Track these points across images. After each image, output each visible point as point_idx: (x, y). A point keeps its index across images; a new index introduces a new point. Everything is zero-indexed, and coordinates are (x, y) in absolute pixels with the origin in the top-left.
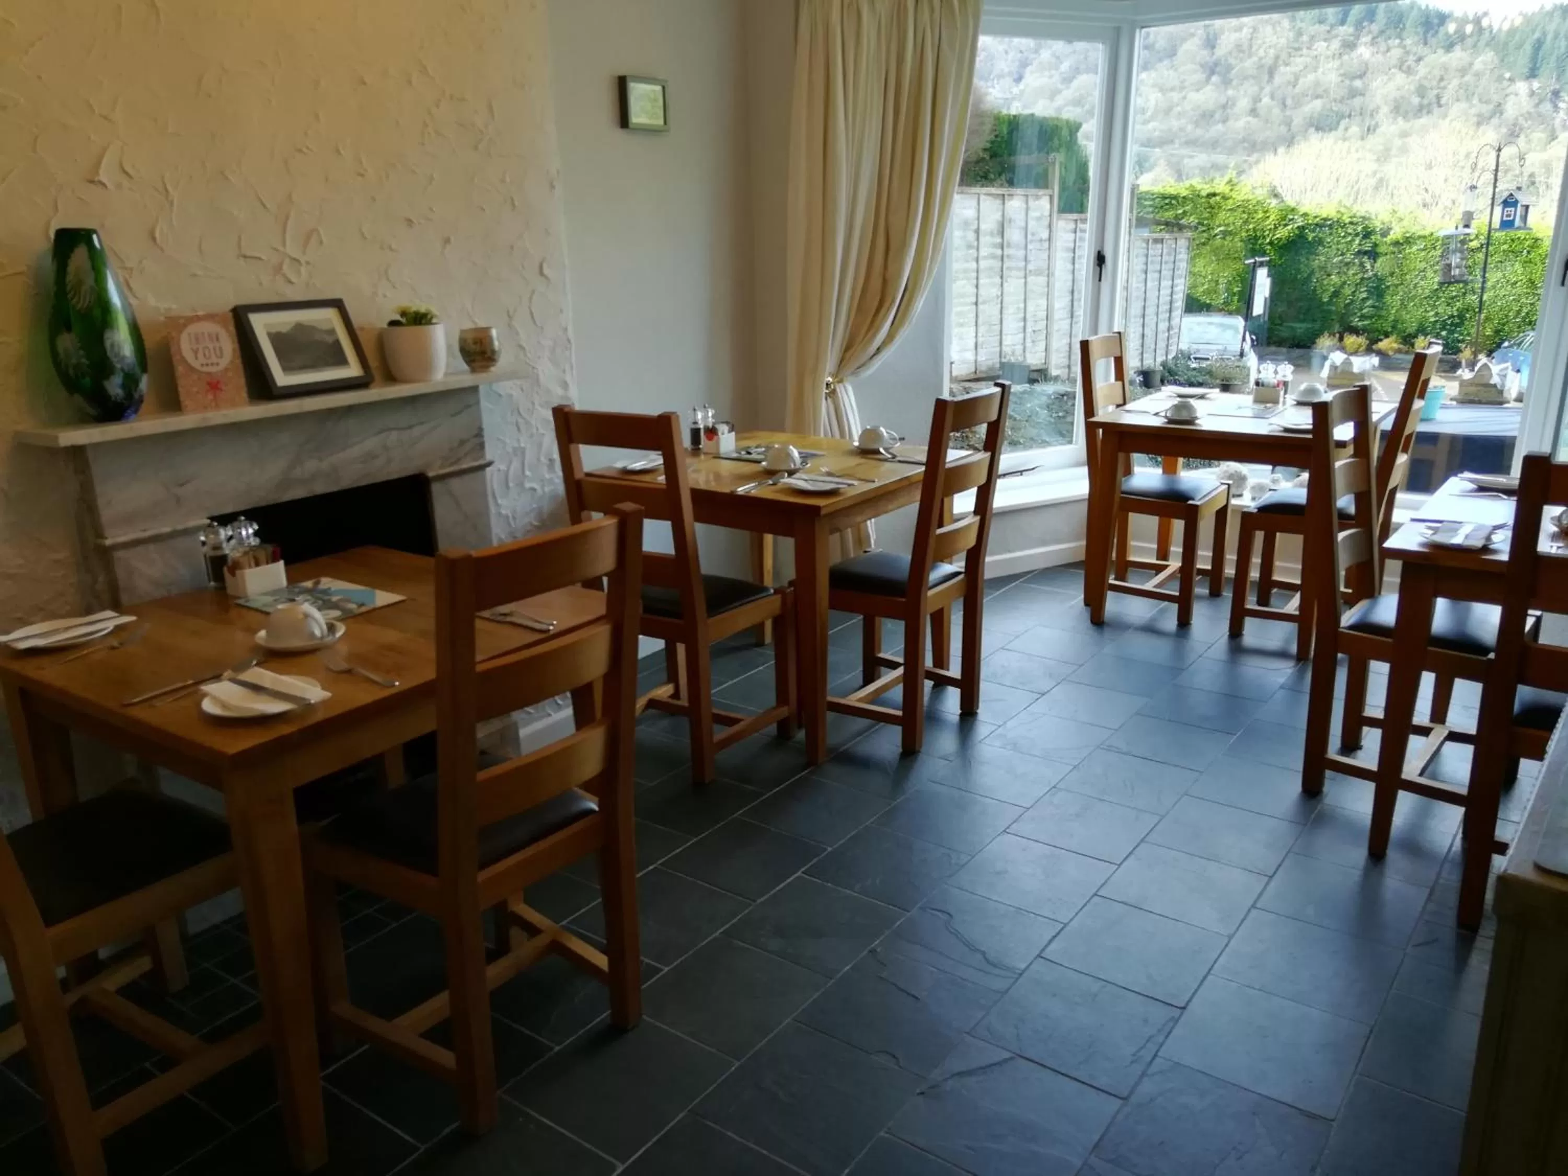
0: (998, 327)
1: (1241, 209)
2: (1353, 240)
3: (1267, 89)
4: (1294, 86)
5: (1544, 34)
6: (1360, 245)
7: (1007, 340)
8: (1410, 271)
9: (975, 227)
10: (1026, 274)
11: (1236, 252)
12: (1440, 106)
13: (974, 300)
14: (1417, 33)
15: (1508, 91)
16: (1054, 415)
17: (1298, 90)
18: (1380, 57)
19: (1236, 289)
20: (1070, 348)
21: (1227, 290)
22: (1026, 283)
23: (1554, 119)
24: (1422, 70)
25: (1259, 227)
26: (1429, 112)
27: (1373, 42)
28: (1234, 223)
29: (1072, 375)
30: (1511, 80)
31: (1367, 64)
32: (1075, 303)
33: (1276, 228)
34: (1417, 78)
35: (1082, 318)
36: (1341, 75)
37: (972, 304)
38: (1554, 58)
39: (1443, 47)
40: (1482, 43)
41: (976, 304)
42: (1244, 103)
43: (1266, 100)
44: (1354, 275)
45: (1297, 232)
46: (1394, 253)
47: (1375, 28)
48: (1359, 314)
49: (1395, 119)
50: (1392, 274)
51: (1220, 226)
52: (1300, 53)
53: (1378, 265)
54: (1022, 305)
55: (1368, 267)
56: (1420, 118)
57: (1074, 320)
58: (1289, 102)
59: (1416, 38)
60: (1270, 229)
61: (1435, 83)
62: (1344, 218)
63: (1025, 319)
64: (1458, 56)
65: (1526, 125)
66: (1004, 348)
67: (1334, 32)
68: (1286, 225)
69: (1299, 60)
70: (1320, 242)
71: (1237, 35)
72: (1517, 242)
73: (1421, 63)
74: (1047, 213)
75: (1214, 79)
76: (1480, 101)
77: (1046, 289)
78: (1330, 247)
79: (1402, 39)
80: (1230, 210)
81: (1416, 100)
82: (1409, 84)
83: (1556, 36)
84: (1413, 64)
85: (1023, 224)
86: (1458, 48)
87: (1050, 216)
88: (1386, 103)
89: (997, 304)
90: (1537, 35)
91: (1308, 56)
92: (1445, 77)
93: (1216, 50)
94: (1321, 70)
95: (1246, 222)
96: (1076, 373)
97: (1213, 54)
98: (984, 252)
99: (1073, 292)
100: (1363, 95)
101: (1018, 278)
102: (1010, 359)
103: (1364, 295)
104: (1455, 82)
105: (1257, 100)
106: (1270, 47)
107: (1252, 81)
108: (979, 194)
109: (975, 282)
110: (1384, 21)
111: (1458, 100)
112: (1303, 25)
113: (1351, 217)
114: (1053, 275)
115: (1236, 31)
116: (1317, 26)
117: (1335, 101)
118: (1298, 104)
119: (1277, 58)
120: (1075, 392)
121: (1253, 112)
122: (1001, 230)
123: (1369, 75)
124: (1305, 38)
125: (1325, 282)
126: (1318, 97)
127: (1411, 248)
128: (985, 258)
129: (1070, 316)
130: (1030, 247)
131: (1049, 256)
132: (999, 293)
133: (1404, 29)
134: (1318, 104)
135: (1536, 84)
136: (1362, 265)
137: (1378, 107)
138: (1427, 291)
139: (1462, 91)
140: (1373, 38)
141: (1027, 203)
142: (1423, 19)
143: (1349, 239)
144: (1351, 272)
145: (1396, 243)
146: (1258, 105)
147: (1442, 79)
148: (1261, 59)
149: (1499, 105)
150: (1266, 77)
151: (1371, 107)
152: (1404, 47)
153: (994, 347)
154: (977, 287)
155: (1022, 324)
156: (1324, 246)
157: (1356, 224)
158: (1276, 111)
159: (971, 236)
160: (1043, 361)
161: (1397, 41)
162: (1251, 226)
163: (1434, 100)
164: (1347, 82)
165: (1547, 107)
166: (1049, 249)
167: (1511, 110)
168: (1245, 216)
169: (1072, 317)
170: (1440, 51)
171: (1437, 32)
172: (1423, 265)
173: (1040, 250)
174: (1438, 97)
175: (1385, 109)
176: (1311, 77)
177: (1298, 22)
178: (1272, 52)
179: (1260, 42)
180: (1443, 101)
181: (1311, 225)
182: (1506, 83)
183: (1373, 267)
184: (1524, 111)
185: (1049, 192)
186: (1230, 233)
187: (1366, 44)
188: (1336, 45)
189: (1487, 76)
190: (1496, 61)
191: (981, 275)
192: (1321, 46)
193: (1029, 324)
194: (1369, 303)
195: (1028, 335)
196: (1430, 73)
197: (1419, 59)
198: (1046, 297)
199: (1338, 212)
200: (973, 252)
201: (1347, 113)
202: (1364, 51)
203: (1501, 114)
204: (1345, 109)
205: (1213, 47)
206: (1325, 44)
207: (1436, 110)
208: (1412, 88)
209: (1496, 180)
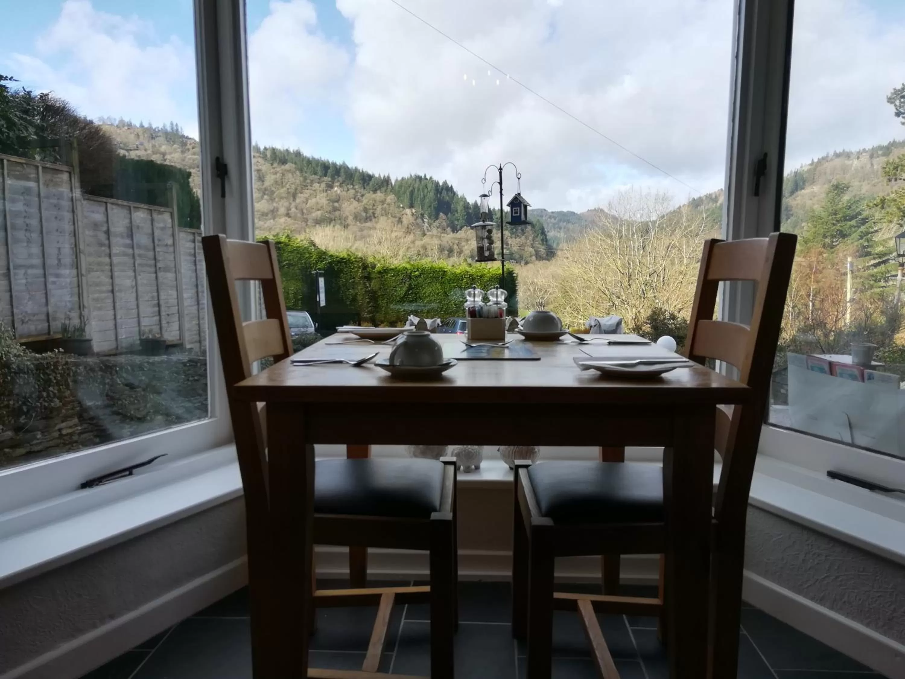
0: (135, 311)
1: (296, 252)
2: (358, 271)
3: (293, 204)
4: (306, 204)
5: (414, 188)
6: (362, 273)
7: (145, 322)
8: (388, 287)
9: (105, 228)
10: (156, 270)
11: (297, 276)
12: (375, 217)
13: (110, 288)
14: (360, 183)
15: (403, 213)
16: (191, 379)
17: (308, 205)
18: (344, 193)
19: (299, 297)
20: (199, 327)
21: (295, 298)
22: (157, 277)
23: (423, 226)
24: (365, 201)
25: (307, 262)
26: (371, 220)
27: (341, 186)
28: (293, 259)
29: (203, 348)
30: (403, 207)
31: (339, 196)
32: (200, 294)
33: (317, 263)
34: (363, 204)
35: (206, 306)
36: (328, 200)
37: (108, 292)
38: (419, 199)
39: (372, 191)
40: (389, 190)
41: (113, 291)
42: (282, 211)
43: (293, 210)
44: (361, 289)
45: (328, 265)
46: (379, 278)
47: (340, 179)
48: (367, 311)
49: (356, 222)
50: (380, 289)
51: (285, 261)
52: (307, 188)
53: (372, 284)
54: (155, 294)
55: (368, 285)
56: (366, 222)
57: (201, 306)
58: (305, 211)
59: (360, 186)
60: (314, 263)
61: (371, 207)
62: (352, 258)
63: (159, 305)
64: (379, 195)
65: (413, 228)
66: (143, 328)
67: (322, 179)
68: (322, 261)
69: (306, 191)
70: (341, 271)
71: (275, 176)
72: (436, 273)
73: (364, 197)
74: (170, 225)
75: (266, 197)
76: (392, 216)
77: (175, 283)
78: (347, 274)
79: (354, 186)
80: (291, 251)
81: (364, 214)
82: (360, 206)
83: (419, 190)
84: (360, 198)
85: (150, 231)
86: (378, 192)
87: (172, 227)
88: (351, 215)
89: (132, 292)
90: (411, 188)
91: (311, 189)
92: (375, 204)
93: (265, 183)
94: (318, 197)
95: (300, 259)
96: (205, 346)
97: (263, 184)
98: (115, 250)
99: (197, 286)
100: (340, 210)
101: (150, 273)
102: (148, 337)
103: (368, 300)
104: (380, 207)
105: (289, 209)
106: (292, 184)
107: (285, 200)
108: (106, 203)
109: (110, 274)
110: (344, 176)
111: (382, 215)
112: (306, 175)
113: (355, 258)
114: (180, 272)
115: (274, 175)
116: (313, 176)
117: (327, 212)
118: (309, 213)
119: (296, 189)
120: (206, 360)
121: (288, 215)
122: (130, 233)
123: (341, 201)
124: (308, 181)
125: (347, 293)
126: (318, 210)
127: (387, 275)
128: (117, 255)
129: (196, 303)
130: (157, 249)
131: (175, 258)
132: (134, 283)
133: (353, 181)
134: (319, 213)
135: (414, 211)
136: (364, 284)
137: (347, 217)
138: (398, 298)
139: (383, 212)
140: (340, 184)
141: (151, 216)
142: (362, 177)
143: (356, 270)
144: (359, 288)
145: (380, 272)
146: (290, 212)
147: (374, 205)
148: (288, 189)
149: (400, 218)
150: (292, 199)
151: (344, 216)
152: (355, 189)
153: (134, 327)
154: (112, 277)
155: (157, 309)
156: (344, 274)
157: (358, 262)
158: (299, 215)
159: (102, 237)
160: (178, 338)
161: (352, 186)
162: (303, 261)
163: (372, 215)
164: (331, 204)
165: (419, 221)
166: (174, 252)
167: (405, 221)
168: (299, 255)
169: (198, 304)
170: (371, 192)
171: (369, 184)
172: (394, 284)
173: (167, 252)
174: (374, 214)
175: (351, 218)
176: (314, 200)
177: (304, 173)
178: (293, 187)
179: (287, 181)
180: (376, 215)
181: (335, 261)
182: (401, 209)
183: (370, 285)
184: (410, 222)
185: (170, 210)
186: (292, 265)
187: (337, 186)
188: (323, 185)
189: (393, 206)
190: (396, 199)
191: (115, 269)
192: (316, 185)
193: (163, 309)
194: (371, 304)
195: (163, 317)
196: (368, 202)
197: (363, 196)
198: (175, 289)
199: (348, 255)
200: (105, 249)
201: (333, 218)
202: (336, 189)
203: (402, 223)
204: (333, 217)
205: (263, 181)
206: (319, 185)
207: (373, 220)
208: (361, 209)
209: (501, 189)
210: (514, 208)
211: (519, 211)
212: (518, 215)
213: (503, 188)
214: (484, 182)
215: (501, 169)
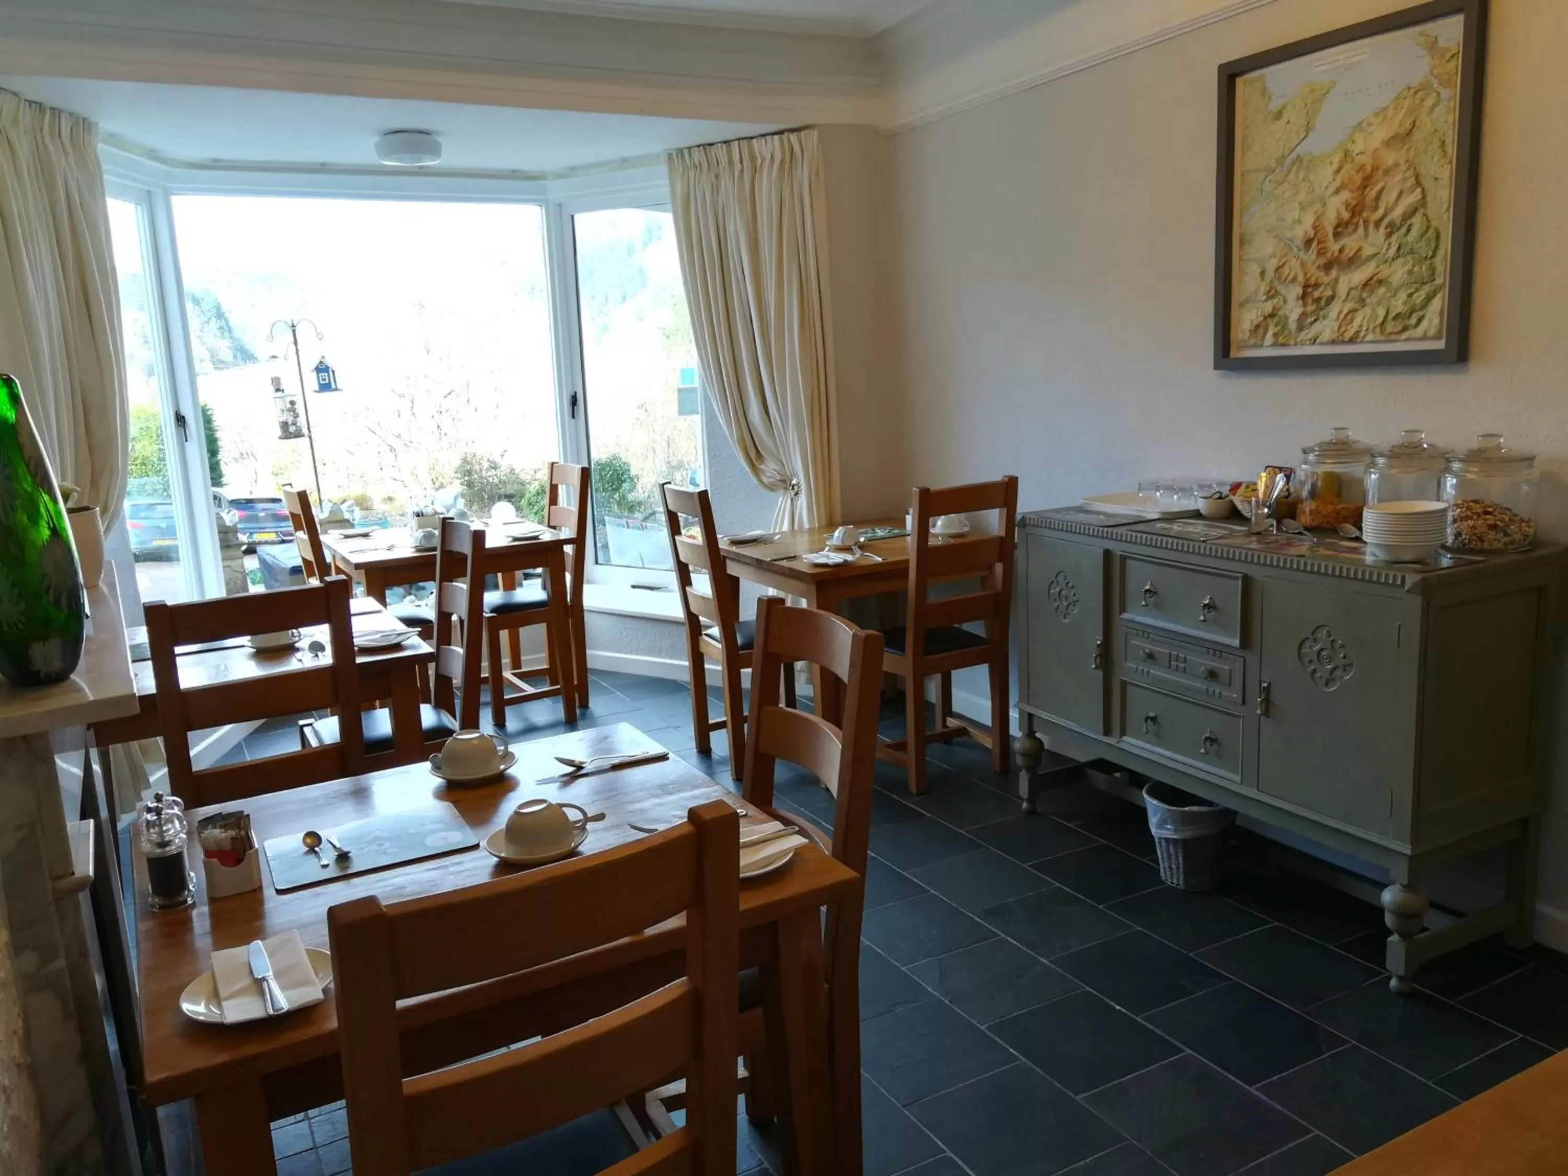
209: (297, 351)
210: (320, 375)
211: (327, 377)
212: (327, 382)
213: (299, 348)
214: (270, 339)
215: (293, 326)
